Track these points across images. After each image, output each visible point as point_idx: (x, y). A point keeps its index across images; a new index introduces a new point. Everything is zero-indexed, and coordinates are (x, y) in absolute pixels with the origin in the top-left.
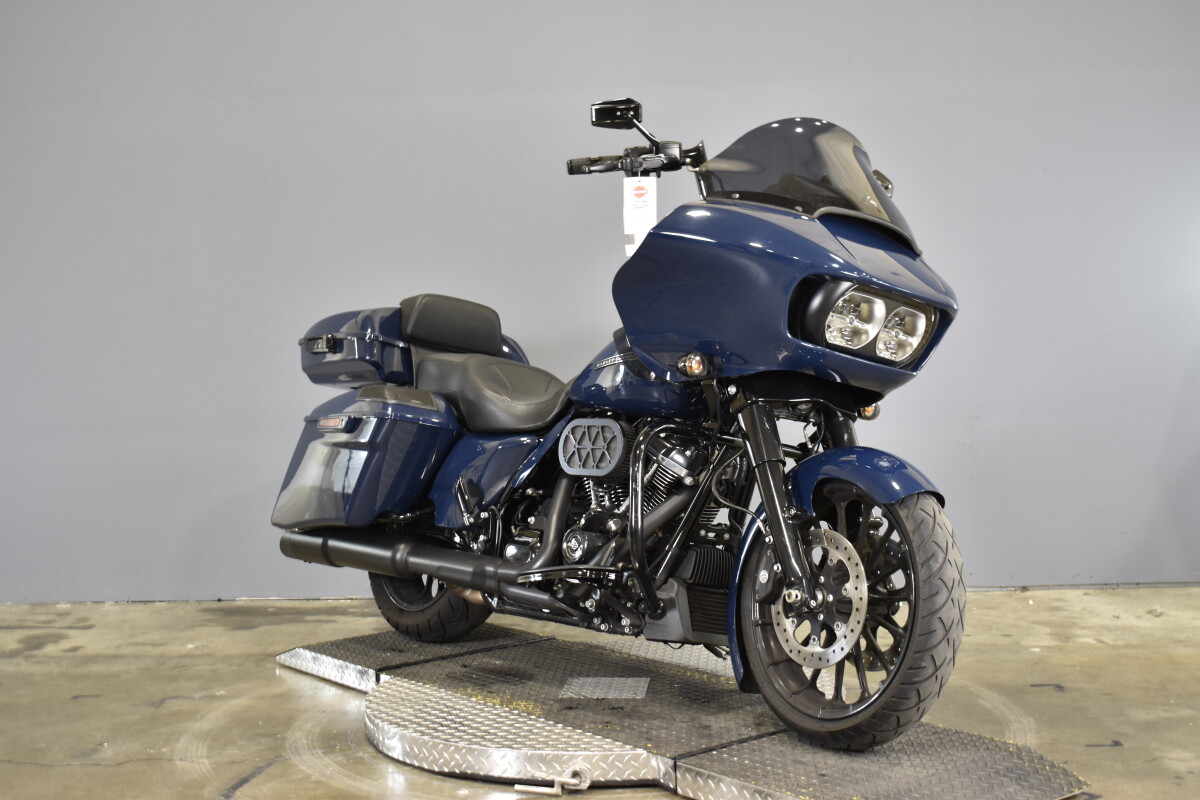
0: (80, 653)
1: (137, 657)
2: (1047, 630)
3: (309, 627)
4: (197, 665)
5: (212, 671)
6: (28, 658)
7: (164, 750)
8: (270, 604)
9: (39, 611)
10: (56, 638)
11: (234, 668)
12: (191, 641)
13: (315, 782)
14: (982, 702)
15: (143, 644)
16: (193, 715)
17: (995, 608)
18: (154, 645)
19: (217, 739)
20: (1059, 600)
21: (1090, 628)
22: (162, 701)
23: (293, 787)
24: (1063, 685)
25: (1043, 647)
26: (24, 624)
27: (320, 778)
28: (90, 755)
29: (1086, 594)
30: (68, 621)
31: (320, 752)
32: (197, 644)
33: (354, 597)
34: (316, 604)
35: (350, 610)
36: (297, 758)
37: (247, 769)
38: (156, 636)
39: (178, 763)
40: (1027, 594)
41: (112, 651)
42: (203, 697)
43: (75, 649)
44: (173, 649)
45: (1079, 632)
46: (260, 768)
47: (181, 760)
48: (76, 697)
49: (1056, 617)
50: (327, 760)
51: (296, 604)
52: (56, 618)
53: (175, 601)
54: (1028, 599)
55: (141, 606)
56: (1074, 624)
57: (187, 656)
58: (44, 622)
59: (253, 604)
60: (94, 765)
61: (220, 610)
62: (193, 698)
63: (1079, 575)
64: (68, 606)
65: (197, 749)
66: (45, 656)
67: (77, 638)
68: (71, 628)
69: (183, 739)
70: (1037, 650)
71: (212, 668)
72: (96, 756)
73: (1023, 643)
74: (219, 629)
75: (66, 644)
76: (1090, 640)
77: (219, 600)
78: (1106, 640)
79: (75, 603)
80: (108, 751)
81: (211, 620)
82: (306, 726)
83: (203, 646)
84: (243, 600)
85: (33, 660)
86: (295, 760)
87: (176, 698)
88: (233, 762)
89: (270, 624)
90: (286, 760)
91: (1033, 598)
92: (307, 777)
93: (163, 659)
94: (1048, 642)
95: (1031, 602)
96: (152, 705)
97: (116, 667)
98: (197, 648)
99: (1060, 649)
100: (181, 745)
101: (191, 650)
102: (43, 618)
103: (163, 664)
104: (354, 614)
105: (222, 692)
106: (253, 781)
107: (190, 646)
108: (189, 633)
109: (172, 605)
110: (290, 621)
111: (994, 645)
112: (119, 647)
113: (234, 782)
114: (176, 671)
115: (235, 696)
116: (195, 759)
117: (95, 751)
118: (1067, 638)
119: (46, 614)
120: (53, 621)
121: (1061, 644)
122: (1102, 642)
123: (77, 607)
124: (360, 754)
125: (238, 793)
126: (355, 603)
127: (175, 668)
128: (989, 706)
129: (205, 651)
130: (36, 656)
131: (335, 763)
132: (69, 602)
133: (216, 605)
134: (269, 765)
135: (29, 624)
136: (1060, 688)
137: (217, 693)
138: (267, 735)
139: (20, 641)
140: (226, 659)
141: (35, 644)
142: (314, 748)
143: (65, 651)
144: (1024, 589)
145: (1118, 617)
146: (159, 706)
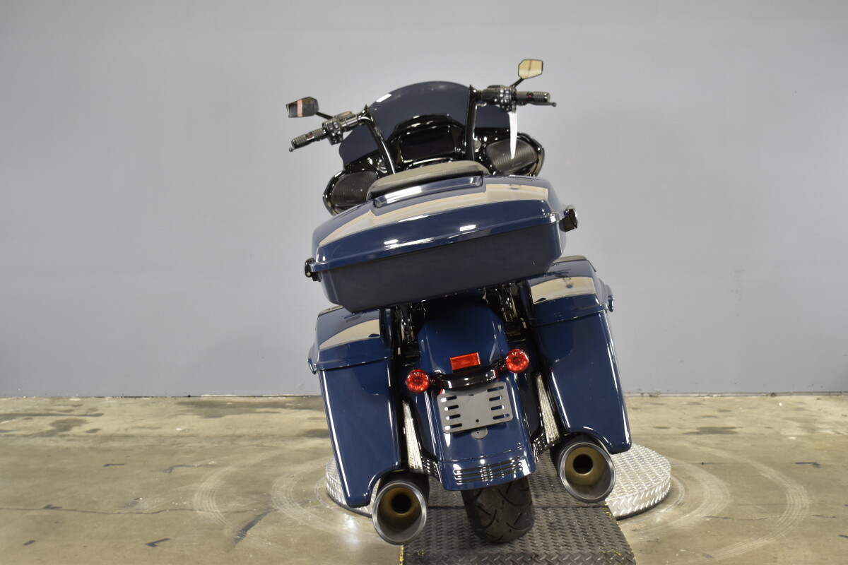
0: (99, 433)
1: (142, 437)
2: (797, 424)
3: (262, 416)
4: (189, 443)
5: (201, 447)
6: (63, 436)
7: (185, 503)
8: (227, 399)
9: (59, 403)
10: (79, 423)
11: (216, 445)
12: (177, 425)
13: (301, 526)
14: (762, 474)
15: (143, 427)
16: (197, 478)
17: (755, 408)
18: (151, 428)
19: (219, 495)
20: (800, 403)
21: (828, 423)
22: (171, 469)
23: (287, 529)
24: (818, 463)
25: (797, 436)
26: (51, 412)
27: (304, 523)
28: (132, 506)
29: (818, 399)
30: (82, 410)
31: (298, 505)
32: (184, 428)
33: (288, 395)
34: (260, 400)
35: (287, 404)
36: (283, 509)
37: (249, 517)
38: (151, 422)
39: (198, 512)
40: (776, 398)
41: (122, 432)
42: (200, 466)
43: (95, 430)
44: (165, 431)
45: (820, 426)
46: (259, 516)
47: (200, 510)
48: (107, 465)
49: (801, 415)
50: (305, 511)
51: (246, 400)
52: (73, 408)
53: (157, 397)
54: (777, 402)
55: (132, 400)
56: (816, 420)
57: (178, 436)
58: (65, 411)
59: (214, 399)
60: (137, 513)
61: (192, 403)
62: (193, 466)
63: (813, 385)
64: (78, 399)
65: (209, 502)
66: (74, 435)
67: (93, 423)
68: (86, 415)
69: (196, 495)
70: (794, 438)
71: (200, 445)
72: (136, 507)
73: (782, 433)
74: (196, 417)
75: (86, 427)
76: (829, 432)
77: (189, 396)
78: (841, 432)
79: (83, 397)
80: (145, 504)
81: (188, 411)
82: (282, 487)
83: (189, 430)
84: (206, 397)
85: (66, 438)
86: (282, 510)
87: (181, 466)
88: (238, 512)
89: (232, 414)
90: (276, 510)
91: (782, 401)
92: (295, 523)
93: (161, 438)
94: (800, 432)
95: (780, 404)
96: (165, 471)
97: (129, 444)
98: (184, 430)
99: (810, 438)
100: (196, 499)
101: (180, 432)
102: (62, 408)
103: (163, 442)
104: (291, 407)
105: (213, 462)
106: (257, 525)
107: (178, 429)
108: (174, 420)
109: (154, 399)
110: (246, 412)
111: (762, 434)
112: (126, 429)
113: (243, 526)
114: (174, 447)
115: (223, 465)
116: (209, 509)
117: (134, 503)
118: (813, 430)
119: (65, 405)
120: (71, 411)
121: (810, 434)
122: (838, 433)
123: (85, 400)
124: (328, 507)
125: (249, 533)
126: (289, 399)
127: (173, 445)
128: (769, 477)
129: (190, 433)
130: (68, 435)
131: (312, 512)
132: (78, 397)
133: (188, 400)
134: (265, 514)
135: (54, 412)
136: (816, 465)
137: (210, 463)
138: (257, 493)
139: (52, 424)
140: (207, 438)
141: (63, 427)
142: (293, 502)
143: (88, 432)
144: (773, 395)
145: (846, 416)
146: (170, 472)
